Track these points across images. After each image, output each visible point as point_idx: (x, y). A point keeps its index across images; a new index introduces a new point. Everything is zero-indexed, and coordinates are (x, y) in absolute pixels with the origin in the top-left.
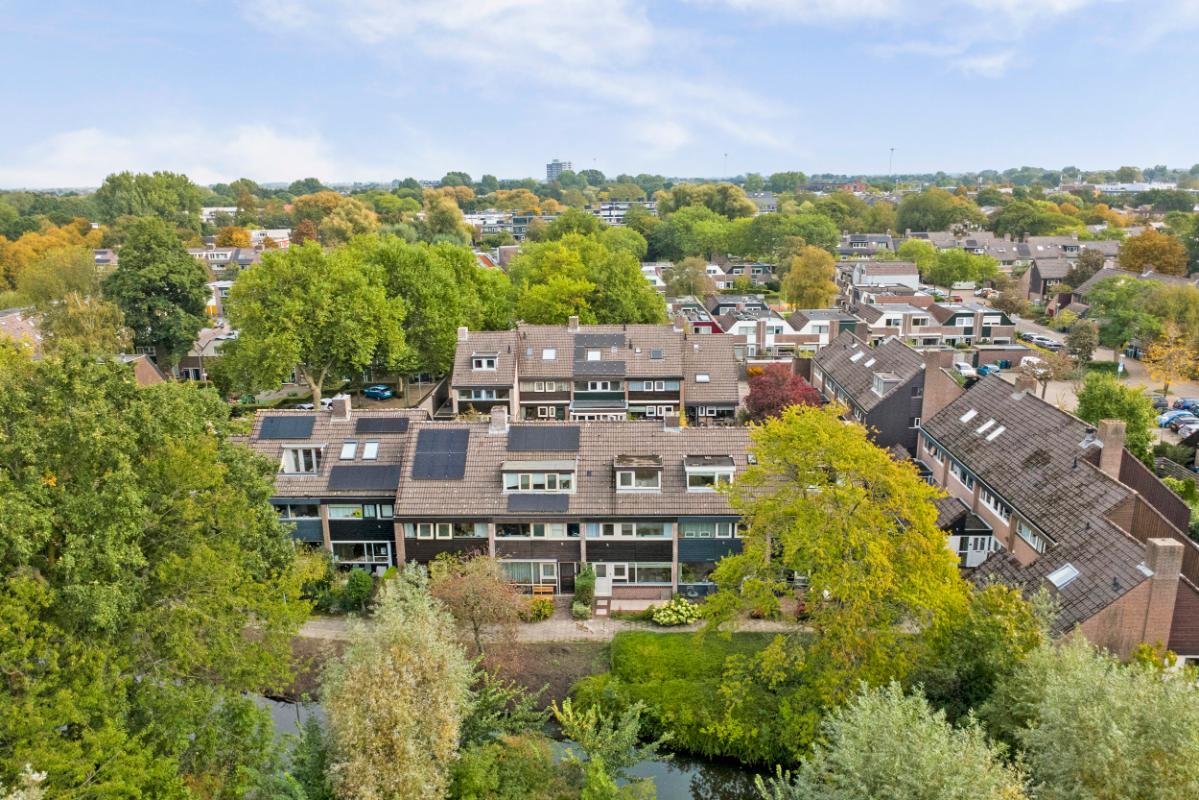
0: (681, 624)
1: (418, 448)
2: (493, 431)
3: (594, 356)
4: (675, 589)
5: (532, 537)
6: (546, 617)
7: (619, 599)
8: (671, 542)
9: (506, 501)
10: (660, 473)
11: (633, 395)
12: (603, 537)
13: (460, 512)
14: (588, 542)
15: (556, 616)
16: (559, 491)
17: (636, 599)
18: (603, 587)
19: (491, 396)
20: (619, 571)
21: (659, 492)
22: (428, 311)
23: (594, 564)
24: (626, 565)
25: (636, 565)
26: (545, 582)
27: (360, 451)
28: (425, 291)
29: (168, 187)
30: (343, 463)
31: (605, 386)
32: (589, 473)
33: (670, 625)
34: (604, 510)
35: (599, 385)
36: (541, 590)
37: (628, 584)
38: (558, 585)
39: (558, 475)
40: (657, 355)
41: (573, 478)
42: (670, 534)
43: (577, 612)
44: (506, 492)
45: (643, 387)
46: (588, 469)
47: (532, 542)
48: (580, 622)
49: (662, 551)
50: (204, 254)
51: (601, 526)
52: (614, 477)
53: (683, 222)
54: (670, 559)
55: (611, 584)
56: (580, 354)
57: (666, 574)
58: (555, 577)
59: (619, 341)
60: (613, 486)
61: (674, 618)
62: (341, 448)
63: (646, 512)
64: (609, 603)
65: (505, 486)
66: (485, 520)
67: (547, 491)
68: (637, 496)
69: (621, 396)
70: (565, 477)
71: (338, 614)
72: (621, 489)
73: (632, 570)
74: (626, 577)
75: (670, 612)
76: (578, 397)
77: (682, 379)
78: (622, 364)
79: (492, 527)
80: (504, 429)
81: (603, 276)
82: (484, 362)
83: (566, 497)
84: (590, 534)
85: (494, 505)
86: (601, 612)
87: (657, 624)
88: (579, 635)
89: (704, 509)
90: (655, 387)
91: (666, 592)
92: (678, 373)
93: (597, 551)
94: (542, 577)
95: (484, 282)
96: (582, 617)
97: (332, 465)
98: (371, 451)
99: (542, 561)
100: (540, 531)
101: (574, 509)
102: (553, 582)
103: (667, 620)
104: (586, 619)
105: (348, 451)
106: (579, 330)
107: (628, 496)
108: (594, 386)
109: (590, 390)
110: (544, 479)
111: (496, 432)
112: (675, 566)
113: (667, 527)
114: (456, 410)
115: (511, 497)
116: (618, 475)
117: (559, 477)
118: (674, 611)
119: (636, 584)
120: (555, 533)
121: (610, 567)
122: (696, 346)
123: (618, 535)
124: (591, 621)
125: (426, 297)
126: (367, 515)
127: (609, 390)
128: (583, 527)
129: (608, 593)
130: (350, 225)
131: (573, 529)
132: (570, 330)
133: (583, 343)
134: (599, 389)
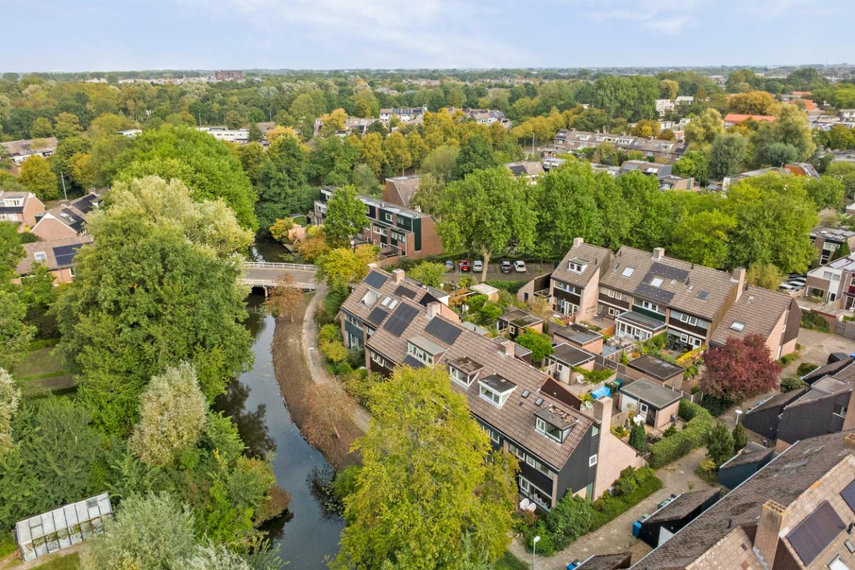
1: (396, 312)
3: (657, 282)
9: (405, 357)
10: (468, 377)
11: (672, 321)
16: (426, 363)
21: (466, 389)
27: (389, 303)
30: (380, 307)
31: (654, 307)
32: (446, 360)
35: (650, 305)
40: (703, 295)
41: (433, 360)
44: (407, 352)
56: (648, 278)
59: (682, 276)
60: (449, 373)
65: (409, 349)
67: (421, 360)
69: (663, 319)
72: (452, 377)
77: (710, 321)
78: (671, 295)
80: (432, 317)
82: (576, 266)
85: (400, 359)
89: (479, 411)
90: (688, 321)
92: (709, 316)
97: (377, 306)
98: (393, 304)
105: (386, 301)
106: (658, 259)
107: (452, 383)
108: (647, 305)
109: (643, 307)
110: (422, 353)
111: (428, 317)
115: (408, 356)
116: (451, 368)
117: (429, 356)
122: (751, 298)
127: (656, 311)
132: (652, 258)
133: (657, 270)
134: (650, 308)
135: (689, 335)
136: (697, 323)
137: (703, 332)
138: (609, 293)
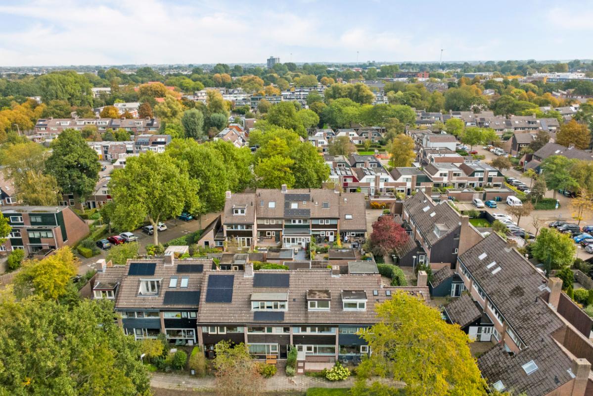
0: (340, 380)
1: (209, 285)
2: (246, 276)
3: (294, 206)
4: (337, 358)
5: (266, 333)
6: (273, 375)
7: (309, 362)
8: (334, 336)
9: (253, 315)
10: (329, 302)
11: (314, 226)
12: (301, 333)
13: (230, 321)
14: (294, 335)
15: (278, 374)
16: (279, 310)
17: (318, 362)
18: (301, 356)
19: (243, 228)
20: (309, 349)
21: (329, 311)
22: (210, 184)
23: (297, 346)
24: (313, 346)
25: (317, 346)
26: (272, 353)
27: (179, 283)
28: (209, 174)
29: (76, 83)
30: (171, 290)
31: (300, 222)
32: (294, 300)
33: (335, 380)
34: (302, 320)
35: (297, 221)
36: (270, 357)
37: (313, 355)
38: (279, 355)
39: (279, 302)
40: (326, 205)
41: (286, 304)
42: (334, 332)
43: (288, 373)
44: (253, 310)
45: (319, 222)
46: (294, 297)
47: (266, 335)
48: (290, 378)
49: (331, 340)
50: (95, 122)
51: (300, 328)
52: (306, 302)
53: (338, 107)
54: (335, 344)
55: (305, 355)
56: (287, 205)
57: (333, 350)
58: (277, 351)
59: (306, 198)
60: (306, 307)
61: (337, 378)
62: (169, 281)
63: (323, 322)
64: (304, 364)
65: (252, 307)
66: (242, 325)
67: (273, 310)
68: (318, 313)
69: (308, 227)
70: (282, 303)
71: (170, 372)
72: (310, 309)
73: (315, 348)
74: (313, 351)
75: (335, 374)
76: (286, 227)
77: (339, 219)
78: (308, 211)
79: (246, 329)
80: (251, 275)
81: (298, 156)
82: (239, 211)
83: (282, 313)
84: (295, 332)
85: (248, 318)
86: (301, 371)
87: (328, 380)
88: (289, 387)
89: (351, 320)
90: (325, 223)
91: (332, 359)
92: (337, 216)
93: (298, 339)
94: (271, 351)
95: (238, 160)
96: (291, 375)
97: (165, 290)
98: (184, 283)
99: (271, 344)
100: (270, 330)
101: (287, 319)
102: (277, 353)
103: (333, 378)
104: (293, 376)
105: (173, 283)
106: (287, 192)
107: (314, 313)
108: (294, 222)
109: (292, 224)
110: (272, 304)
111: (247, 277)
112: (337, 347)
113: (333, 329)
114: (225, 235)
115: (256, 313)
116: (309, 302)
117: (279, 303)
118: (336, 373)
119: (317, 354)
120: (278, 331)
121: (305, 347)
122: (345, 199)
123: (309, 332)
124: (295, 377)
125: (209, 177)
126: (183, 317)
127: (302, 224)
128: (291, 328)
129: (304, 359)
130: (169, 109)
131: (286, 329)
132: (282, 192)
133: (289, 198)
134: (297, 223)
135: (326, 231)
136: (330, 222)
137: (335, 226)
138: (265, 222)
